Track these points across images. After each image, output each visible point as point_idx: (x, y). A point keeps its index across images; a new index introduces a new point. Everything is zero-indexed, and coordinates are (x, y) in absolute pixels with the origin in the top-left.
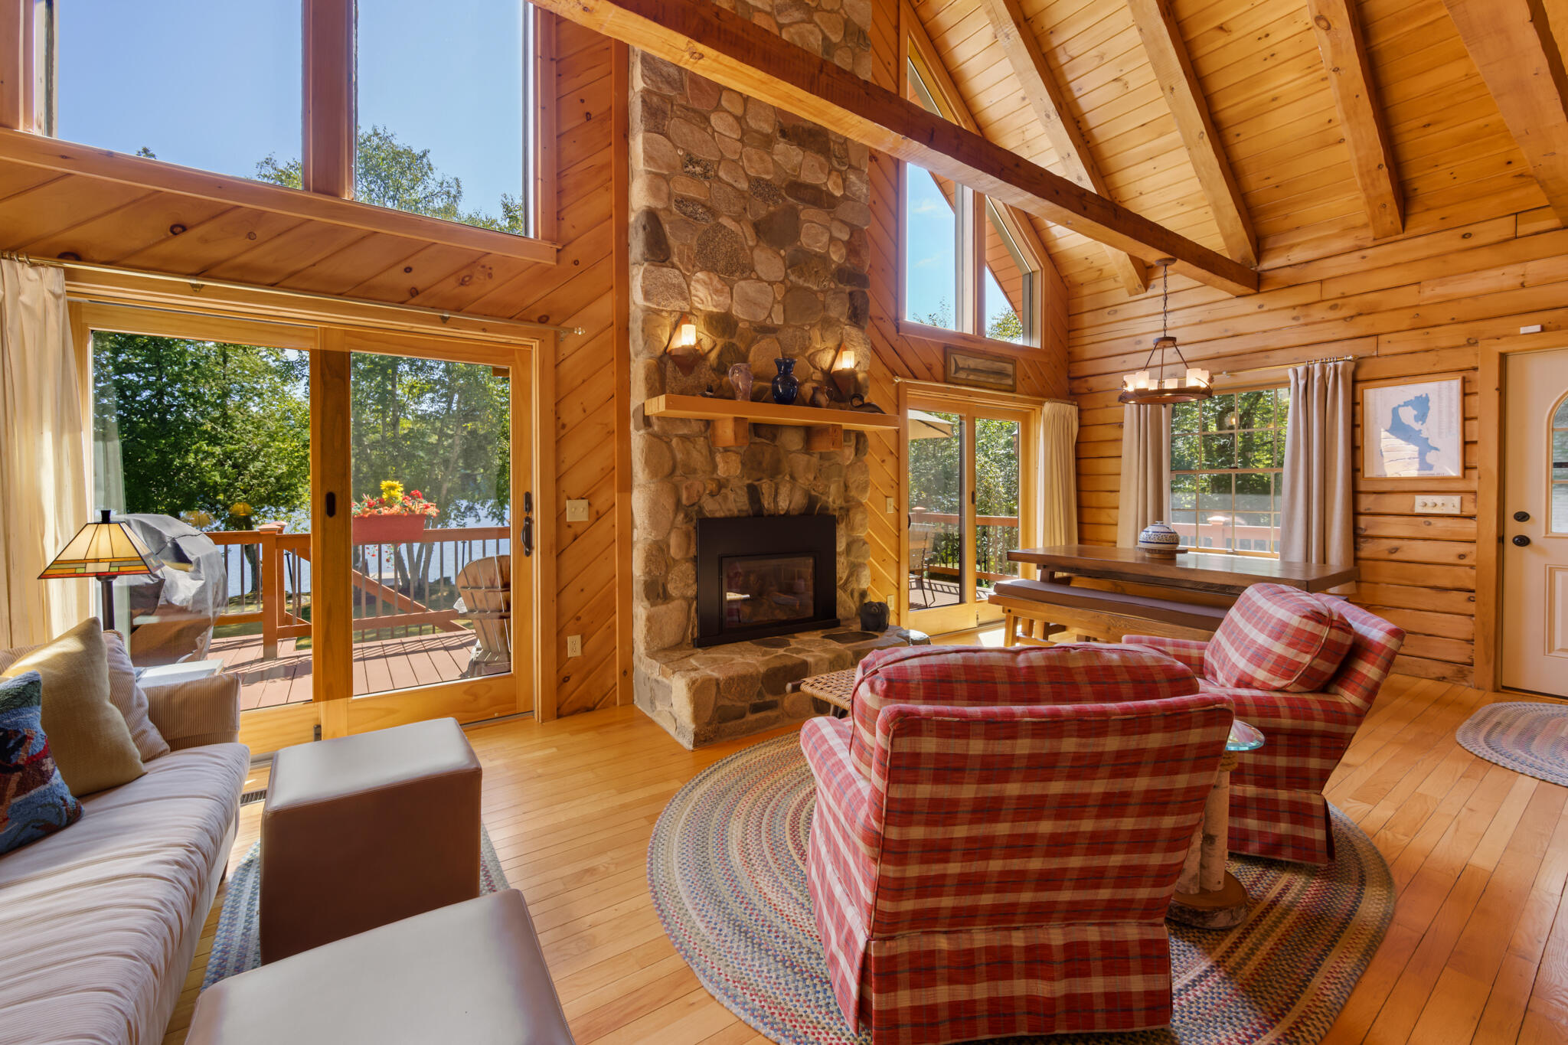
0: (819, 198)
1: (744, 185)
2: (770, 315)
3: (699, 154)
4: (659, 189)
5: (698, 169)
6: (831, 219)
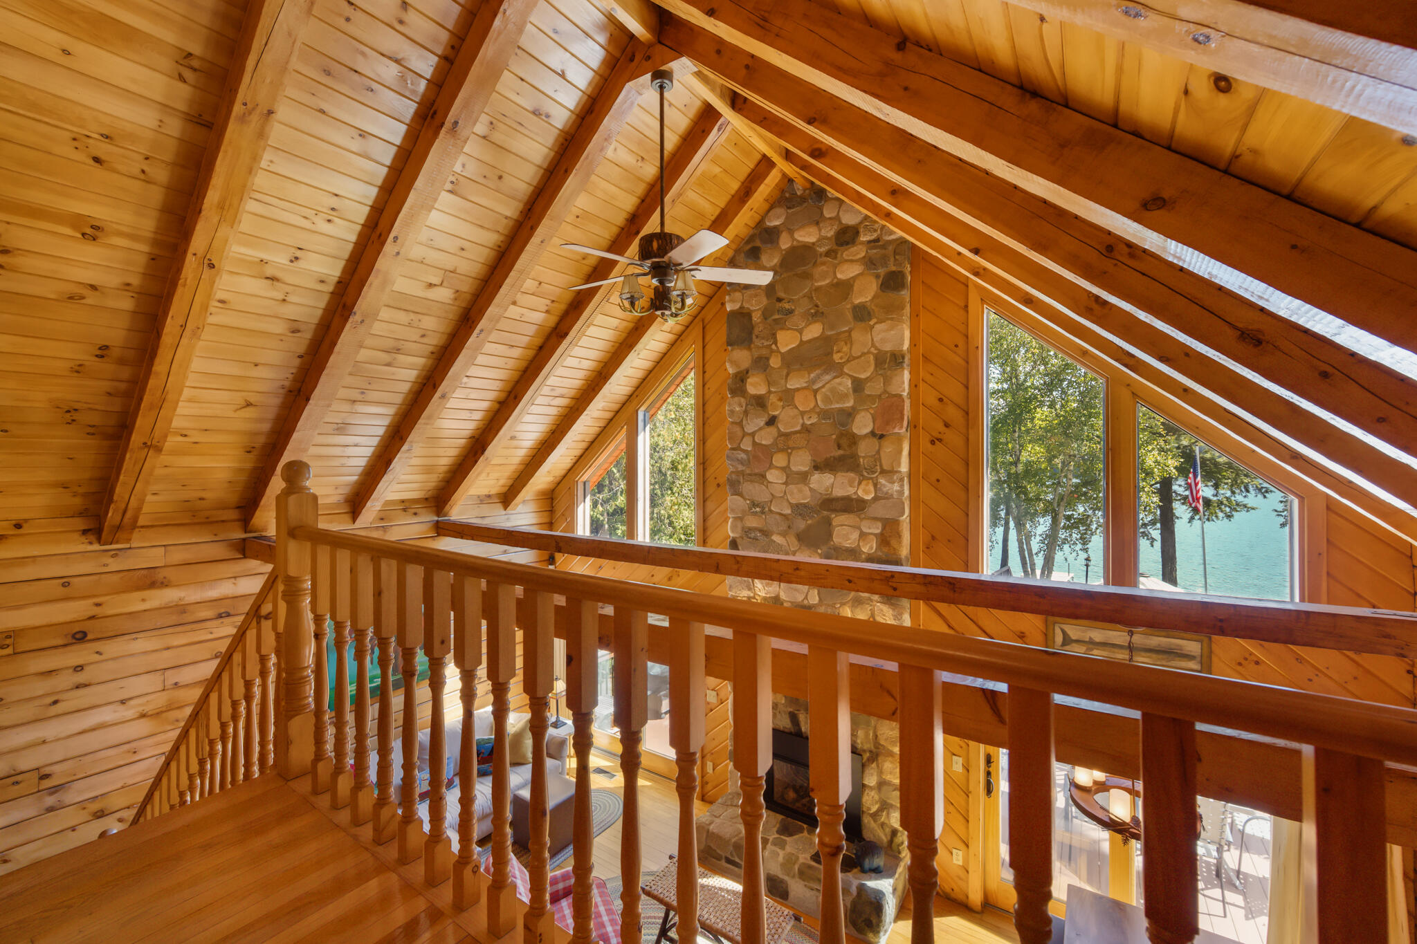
0: (851, 506)
1: (788, 511)
2: (806, 598)
3: (758, 499)
4: (736, 527)
5: (758, 509)
6: (862, 520)
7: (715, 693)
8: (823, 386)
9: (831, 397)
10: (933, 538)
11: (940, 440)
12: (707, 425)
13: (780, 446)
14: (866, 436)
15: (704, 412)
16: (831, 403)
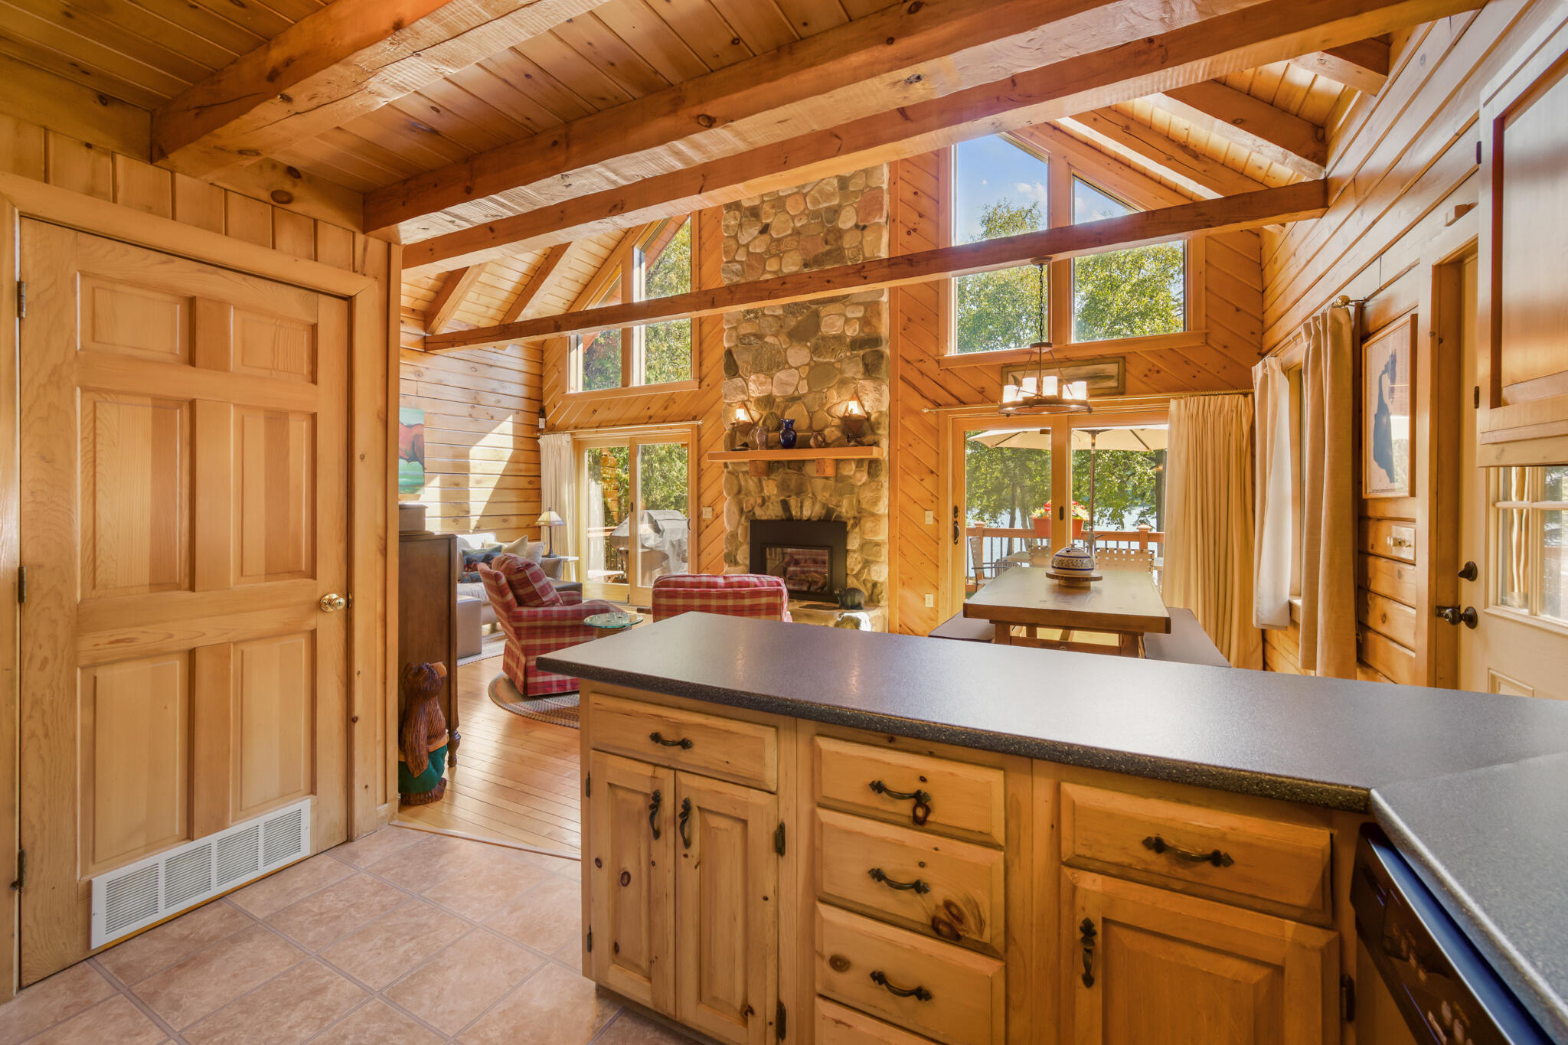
1: (780, 311)
2: (797, 389)
4: (731, 336)
5: (752, 315)
6: (846, 306)
7: (710, 509)
8: (812, 190)
9: (819, 197)
10: (909, 320)
11: (915, 230)
12: (703, 251)
13: (773, 252)
14: (850, 229)
15: (700, 238)
16: (819, 203)
